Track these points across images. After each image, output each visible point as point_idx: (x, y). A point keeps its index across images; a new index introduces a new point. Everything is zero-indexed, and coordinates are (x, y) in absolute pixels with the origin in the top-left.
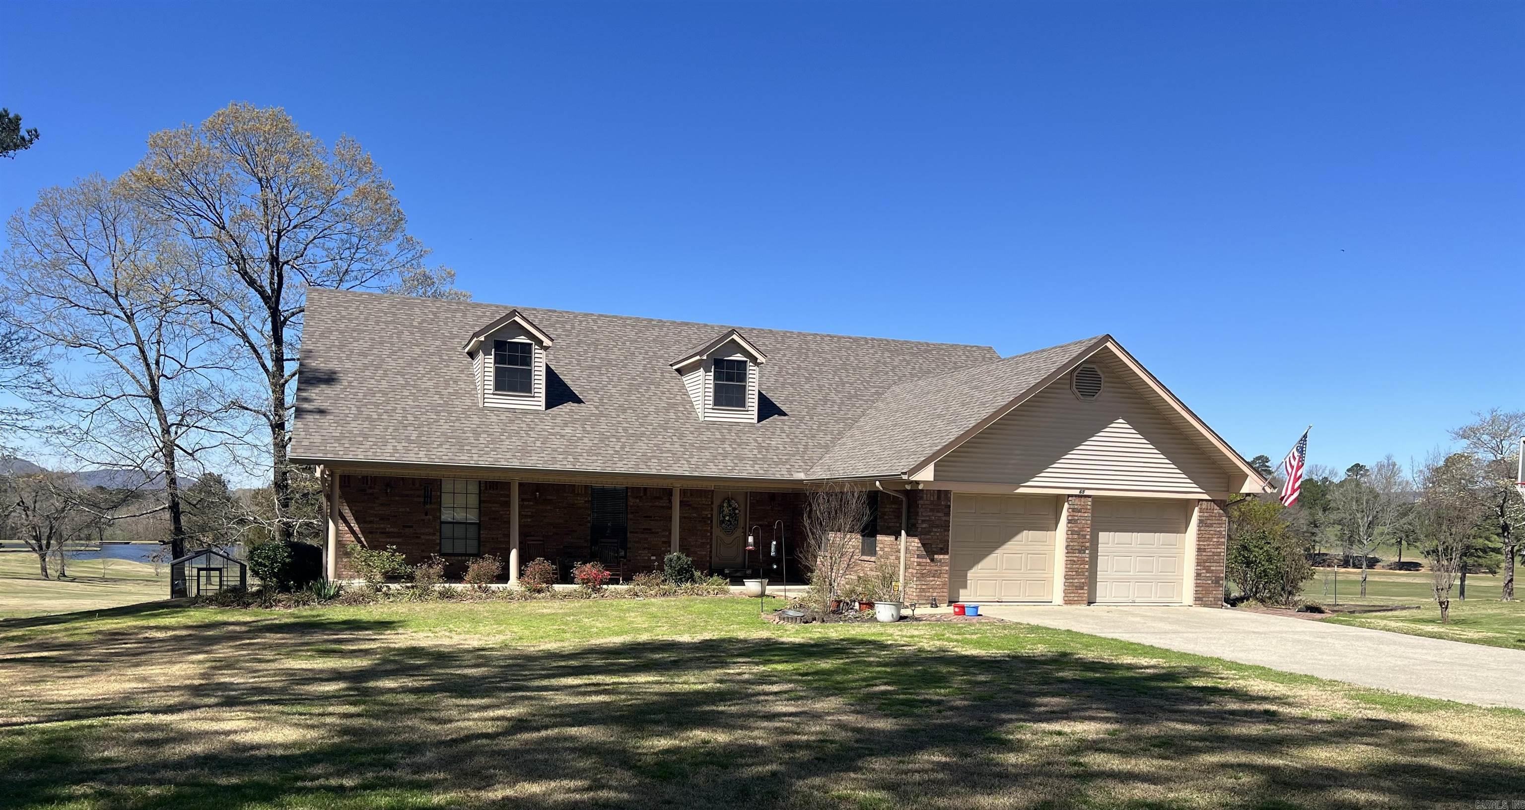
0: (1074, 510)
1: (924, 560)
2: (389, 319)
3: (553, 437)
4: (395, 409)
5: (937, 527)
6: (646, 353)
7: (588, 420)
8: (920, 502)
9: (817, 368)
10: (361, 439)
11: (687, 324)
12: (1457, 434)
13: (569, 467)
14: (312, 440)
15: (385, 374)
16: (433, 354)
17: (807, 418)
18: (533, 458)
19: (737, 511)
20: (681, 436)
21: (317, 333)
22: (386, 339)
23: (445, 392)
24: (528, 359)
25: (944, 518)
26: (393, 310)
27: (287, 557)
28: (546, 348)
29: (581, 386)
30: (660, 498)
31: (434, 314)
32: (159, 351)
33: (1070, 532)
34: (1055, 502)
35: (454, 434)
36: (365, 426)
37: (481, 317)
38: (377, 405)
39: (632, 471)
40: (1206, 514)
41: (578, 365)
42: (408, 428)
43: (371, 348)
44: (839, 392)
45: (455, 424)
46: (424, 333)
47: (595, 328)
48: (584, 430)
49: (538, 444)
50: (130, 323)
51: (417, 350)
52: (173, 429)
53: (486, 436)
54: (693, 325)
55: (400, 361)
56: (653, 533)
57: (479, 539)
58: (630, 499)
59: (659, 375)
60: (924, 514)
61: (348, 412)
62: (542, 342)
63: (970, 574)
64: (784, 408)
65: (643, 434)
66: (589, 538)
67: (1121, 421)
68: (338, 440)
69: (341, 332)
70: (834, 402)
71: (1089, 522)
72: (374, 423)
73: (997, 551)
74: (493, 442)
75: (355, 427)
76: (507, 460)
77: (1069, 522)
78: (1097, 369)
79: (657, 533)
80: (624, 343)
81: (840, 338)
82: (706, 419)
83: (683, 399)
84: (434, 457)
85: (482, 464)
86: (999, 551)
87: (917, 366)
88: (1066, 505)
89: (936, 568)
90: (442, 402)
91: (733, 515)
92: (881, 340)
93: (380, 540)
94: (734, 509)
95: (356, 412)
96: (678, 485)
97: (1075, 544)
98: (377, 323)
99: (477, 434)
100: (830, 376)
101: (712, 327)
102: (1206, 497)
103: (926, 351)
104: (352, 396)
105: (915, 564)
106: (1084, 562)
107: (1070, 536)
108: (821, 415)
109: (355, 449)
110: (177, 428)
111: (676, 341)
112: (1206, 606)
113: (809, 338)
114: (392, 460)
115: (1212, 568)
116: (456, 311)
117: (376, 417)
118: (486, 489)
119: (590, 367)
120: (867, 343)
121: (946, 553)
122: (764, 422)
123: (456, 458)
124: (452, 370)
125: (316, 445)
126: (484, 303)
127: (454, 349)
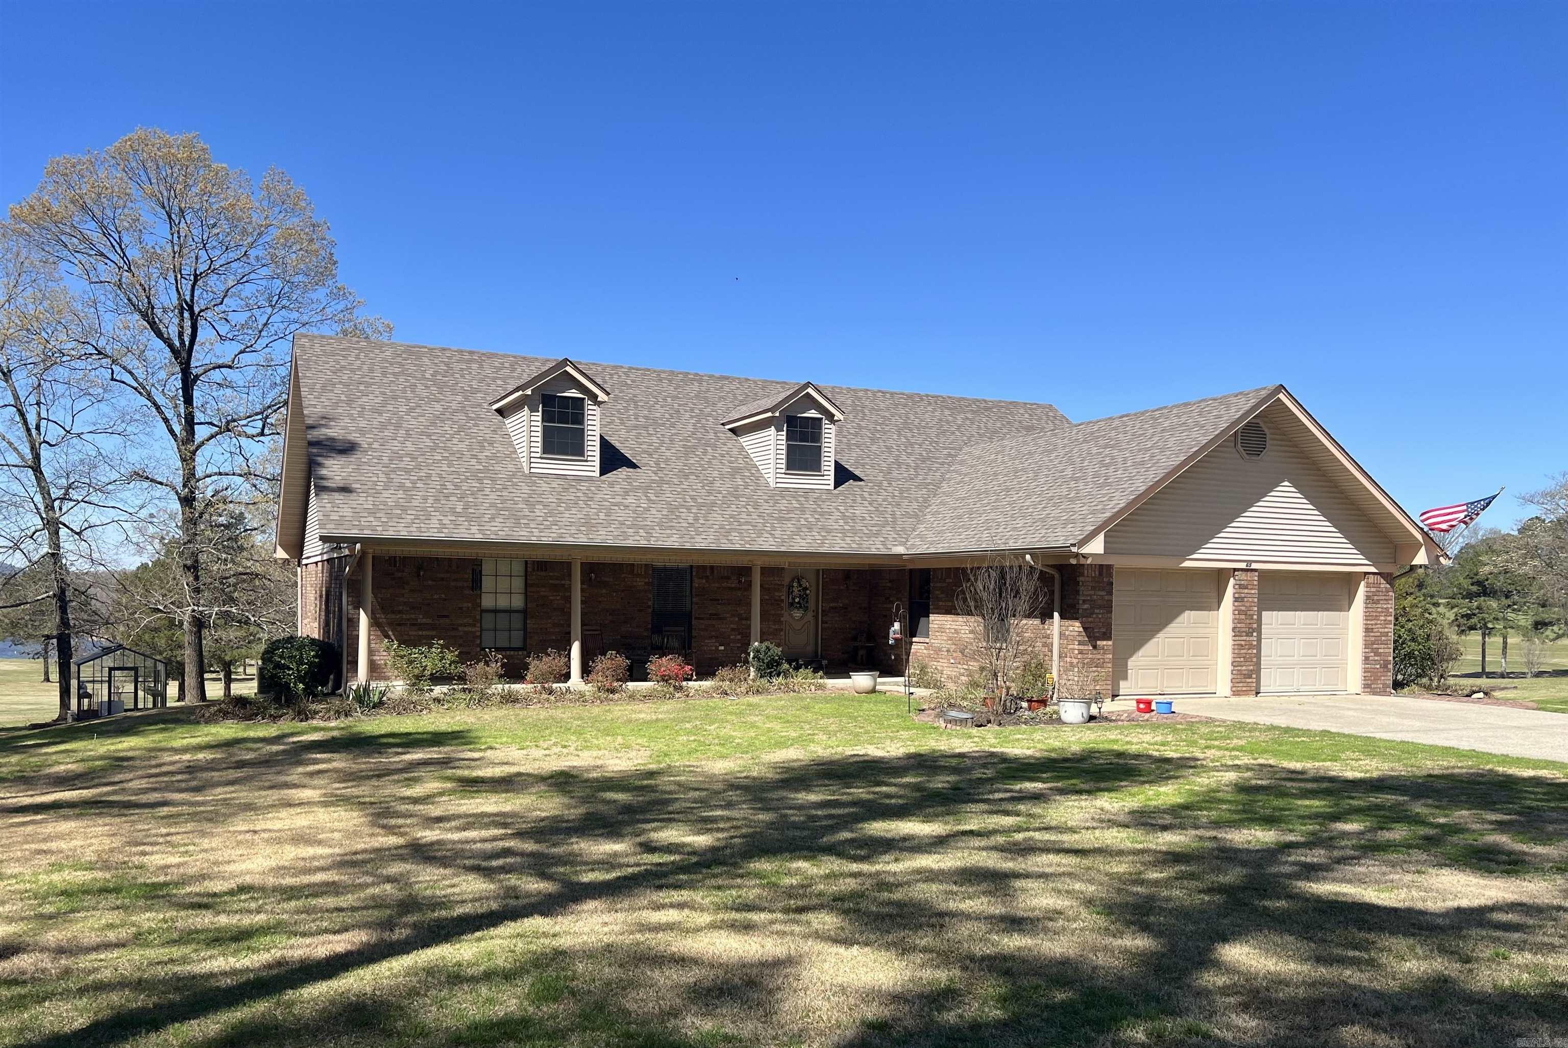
0: (1241, 587)
1: (1086, 647)
2: (397, 370)
3: (616, 508)
4: (429, 476)
5: (1100, 607)
6: (692, 410)
7: (649, 487)
8: (1081, 579)
9: (879, 428)
10: (399, 512)
11: (727, 378)
12: (1524, 498)
13: (643, 543)
14: (341, 514)
15: (408, 435)
16: (456, 411)
17: (885, 484)
18: (600, 533)
19: (808, 592)
20: (756, 506)
21: (318, 386)
22: (398, 393)
23: (481, 456)
24: (580, 416)
25: (1106, 598)
26: (399, 359)
27: (313, 656)
28: (599, 404)
29: (631, 449)
30: (728, 578)
31: (447, 365)
32: (39, 414)
33: (1237, 612)
34: (1219, 578)
35: (505, 505)
36: (399, 496)
37: (500, 369)
38: (408, 471)
39: (713, 547)
40: (1373, 589)
41: (622, 424)
42: (451, 498)
43: (384, 404)
44: (910, 454)
45: (504, 494)
46: (441, 387)
47: (629, 382)
48: (649, 500)
49: (602, 516)
50: (7, 381)
51: (438, 407)
52: (57, 504)
53: (541, 507)
54: (734, 379)
55: (421, 419)
56: (720, 619)
57: (525, 629)
58: (696, 580)
59: (712, 435)
60: (1085, 592)
61: (376, 479)
62: (597, 397)
63: (1131, 663)
64: (857, 472)
65: (714, 504)
66: (650, 626)
67: (1286, 483)
68: (372, 513)
69: (346, 385)
70: (908, 465)
71: (1256, 600)
72: (409, 493)
73: (1158, 636)
74: (551, 513)
75: (389, 497)
76: (571, 535)
77: (1236, 600)
78: (1262, 425)
79: (725, 618)
80: (665, 400)
81: (892, 394)
82: (778, 485)
83: (746, 463)
84: (489, 532)
85: (545, 540)
86: (1161, 635)
87: (982, 425)
88: (1232, 581)
89: (1099, 656)
90: (481, 467)
91: (804, 597)
92: (937, 397)
93: (411, 633)
94: (806, 589)
95: (385, 480)
96: (759, 562)
97: (1243, 625)
98: (384, 374)
99: (531, 506)
100: (895, 437)
101: (755, 382)
102: (1373, 570)
103: (987, 409)
104: (376, 461)
105: (1076, 652)
106: (1251, 647)
107: (1237, 617)
108: (899, 480)
109: (395, 524)
110: (61, 502)
111: (720, 397)
112: (1375, 693)
113: (861, 394)
114: (441, 536)
115: (1380, 651)
116: (470, 361)
117: (411, 485)
118: (534, 570)
119: (636, 427)
120: (922, 400)
121: (1109, 638)
122: (839, 488)
123: (515, 533)
124: (483, 430)
125: (347, 519)
126: (500, 353)
127: (480, 405)
